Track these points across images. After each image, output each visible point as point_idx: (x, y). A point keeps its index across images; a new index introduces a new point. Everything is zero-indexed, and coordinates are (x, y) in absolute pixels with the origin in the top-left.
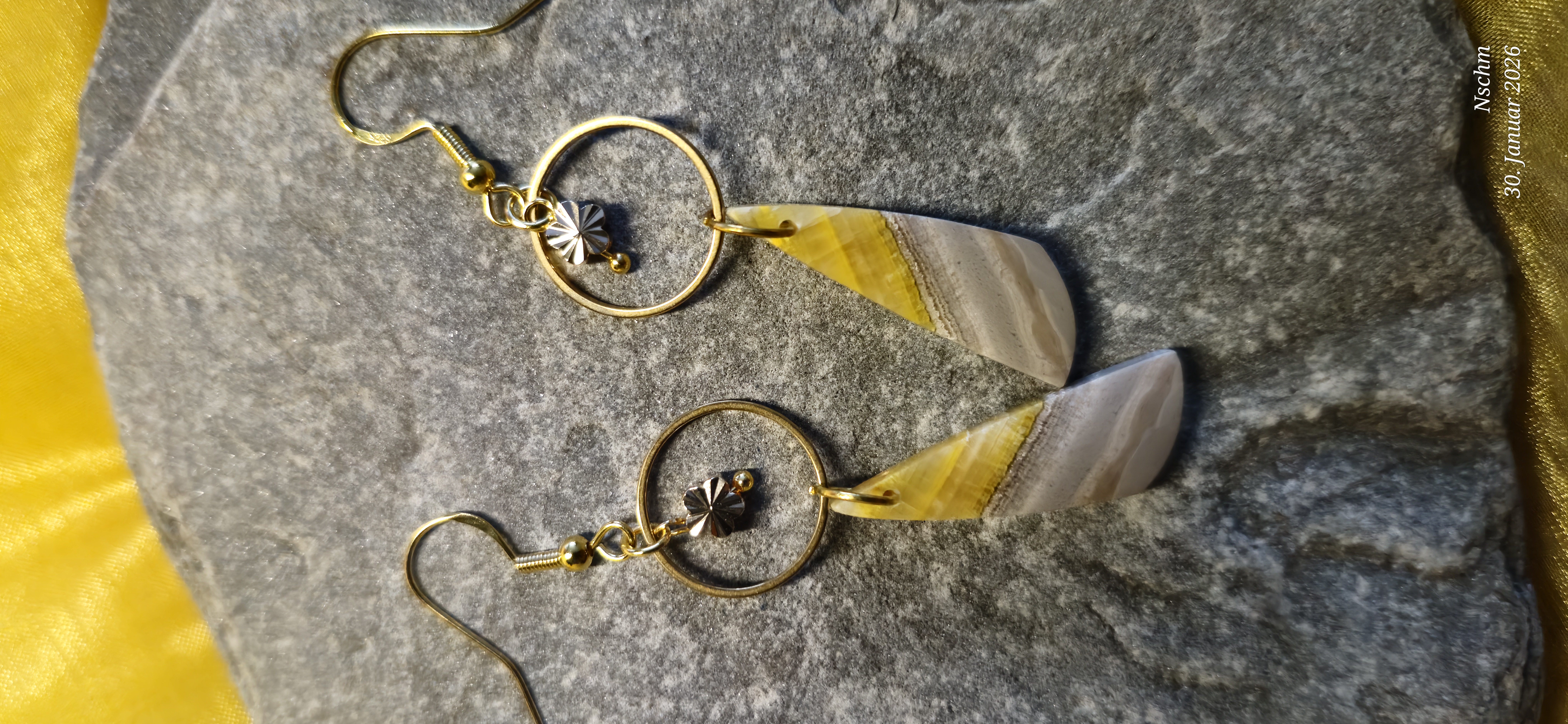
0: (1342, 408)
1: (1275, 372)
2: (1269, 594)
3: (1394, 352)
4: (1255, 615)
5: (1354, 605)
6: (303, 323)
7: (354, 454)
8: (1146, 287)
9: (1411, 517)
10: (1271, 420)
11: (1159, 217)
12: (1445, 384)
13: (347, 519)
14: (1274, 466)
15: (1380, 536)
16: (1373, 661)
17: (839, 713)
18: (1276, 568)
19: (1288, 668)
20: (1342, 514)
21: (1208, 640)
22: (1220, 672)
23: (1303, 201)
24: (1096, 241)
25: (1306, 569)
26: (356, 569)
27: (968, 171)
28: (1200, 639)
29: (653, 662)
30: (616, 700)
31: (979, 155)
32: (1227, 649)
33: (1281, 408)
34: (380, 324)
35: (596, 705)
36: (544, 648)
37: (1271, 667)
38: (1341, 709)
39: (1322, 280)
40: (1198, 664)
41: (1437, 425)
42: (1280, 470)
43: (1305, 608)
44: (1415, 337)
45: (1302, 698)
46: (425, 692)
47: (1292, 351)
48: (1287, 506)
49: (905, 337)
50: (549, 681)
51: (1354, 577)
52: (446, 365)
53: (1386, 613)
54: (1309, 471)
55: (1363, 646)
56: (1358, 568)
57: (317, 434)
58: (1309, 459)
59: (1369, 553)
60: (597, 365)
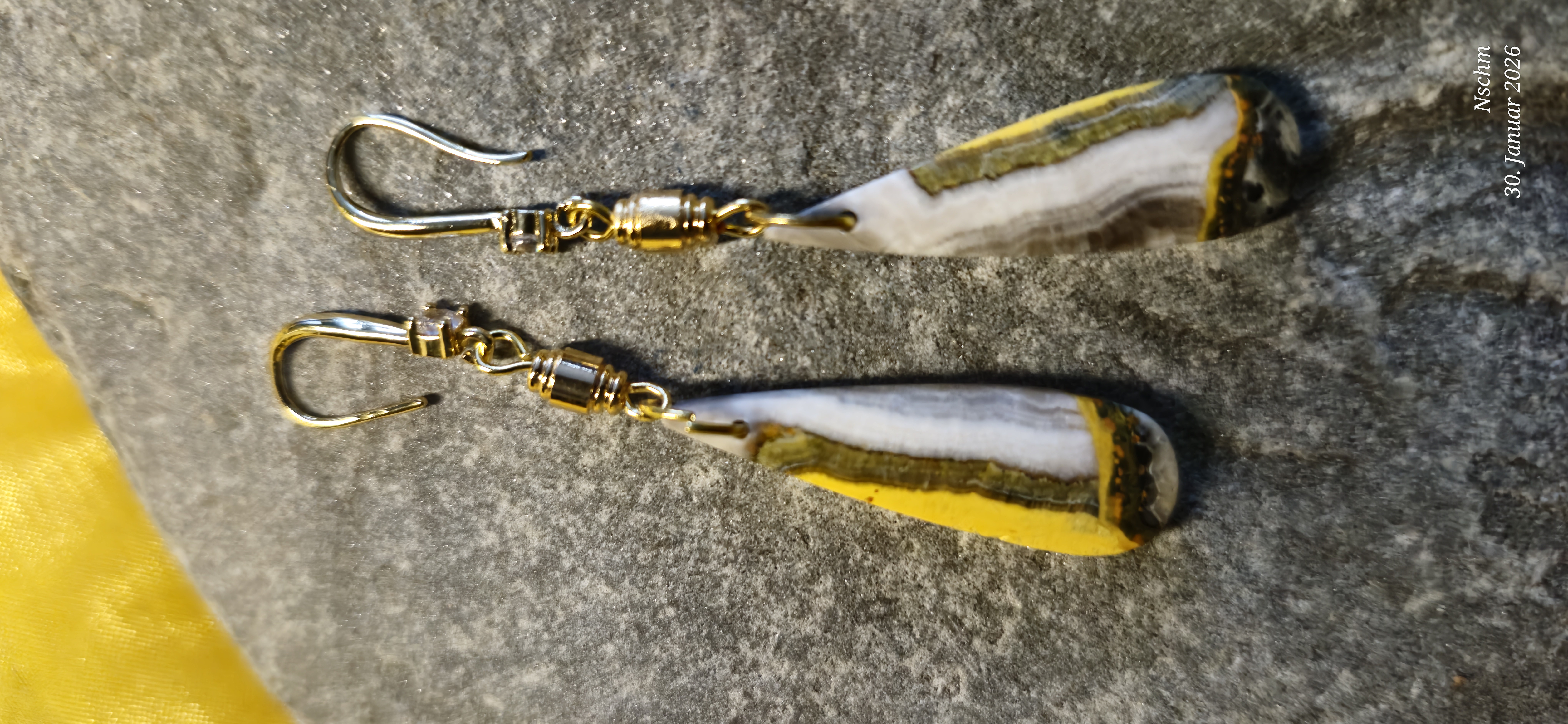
1: (1379, 41)
2: (1360, 338)
4: (1340, 366)
5: (1473, 352)
6: (113, 33)
7: (196, 195)
9: (1557, 235)
10: (1372, 108)
13: (199, 274)
14: (1374, 169)
15: (1513, 261)
16: (1493, 425)
17: (796, 493)
18: (1371, 304)
19: (1380, 434)
20: (1462, 233)
21: (1275, 399)
22: (1290, 438)
25: (1412, 306)
26: (218, 333)
28: (1265, 396)
29: (567, 437)
30: (527, 482)
32: (1301, 410)
33: (1386, 92)
34: (199, 28)
35: (505, 487)
36: (438, 422)
37: (1359, 432)
38: (1449, 485)
40: (1261, 428)
42: (1383, 175)
43: (1407, 357)
45: (1397, 470)
46: (312, 475)
47: (1404, 11)
48: (1390, 223)
50: (448, 460)
51: (1475, 315)
52: (279, 76)
53: (1515, 362)
54: (1421, 175)
55: (1482, 405)
56: (1481, 304)
57: (152, 171)
58: (1422, 159)
59: (1496, 283)
60: (464, 65)
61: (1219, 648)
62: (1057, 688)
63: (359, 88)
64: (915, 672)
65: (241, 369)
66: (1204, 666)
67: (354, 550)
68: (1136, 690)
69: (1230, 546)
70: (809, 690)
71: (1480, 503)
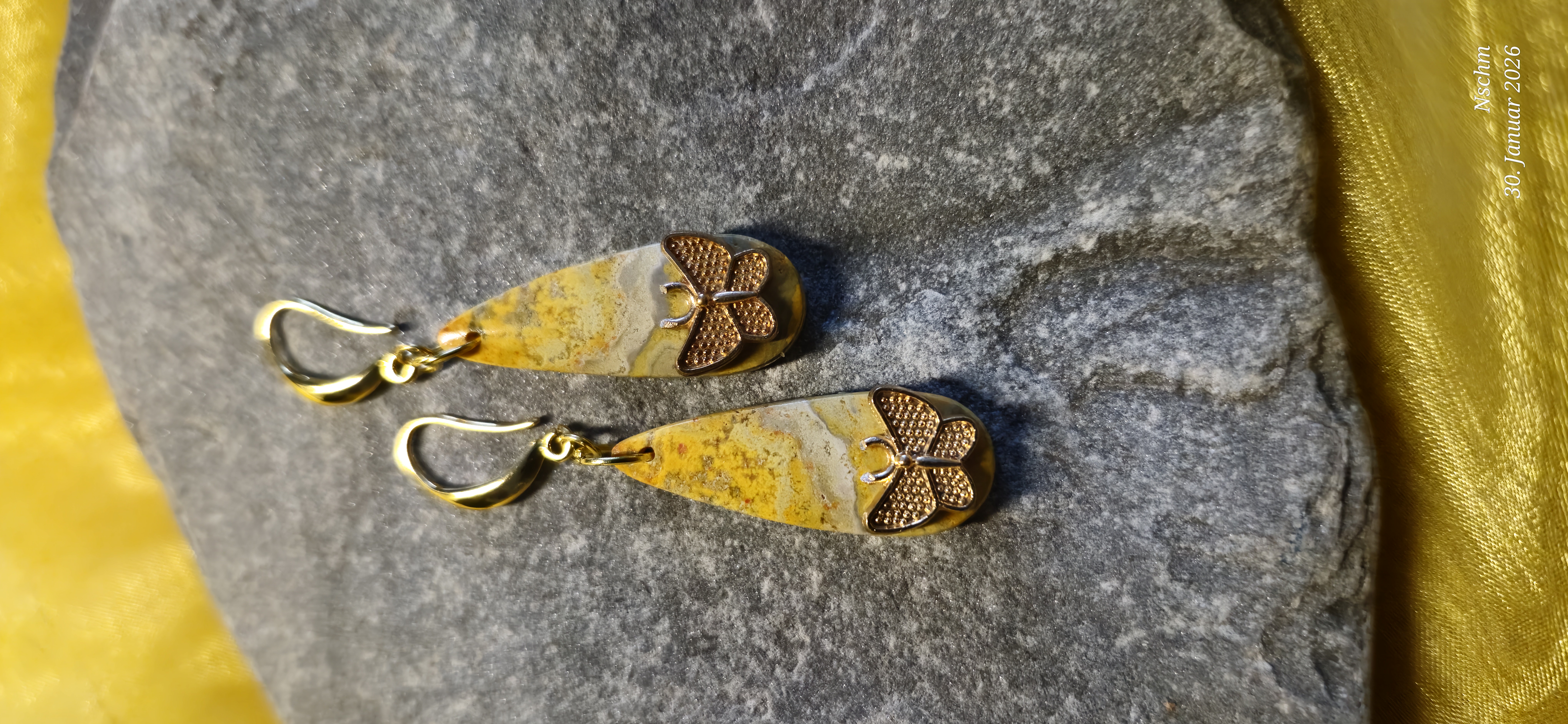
0: (1120, 236)
1: (1046, 207)
2: (1054, 427)
3: (1167, 173)
5: (1146, 434)
6: (193, 245)
8: (904, 136)
9: (1201, 341)
10: (1047, 255)
11: (908, 66)
12: (1227, 200)
13: (245, 408)
14: (1056, 299)
15: (1167, 363)
16: (1168, 491)
18: (1060, 401)
19: (1079, 502)
20: (1126, 343)
23: (1046, 30)
24: (850, 98)
25: (1096, 401)
26: (256, 451)
27: (720, 45)
30: (454, 551)
31: (730, 28)
33: (1055, 242)
34: (246, 239)
35: (440, 556)
38: (1138, 541)
39: (1080, 108)
41: (1226, 244)
42: (1062, 304)
43: (1096, 440)
44: (1189, 154)
45: (1095, 530)
46: (314, 553)
47: (1061, 183)
48: (1070, 339)
49: (677, 206)
50: (403, 537)
51: (1145, 406)
53: (1181, 441)
54: (1091, 302)
55: (1157, 475)
56: (1149, 397)
57: (216, 338)
58: (1091, 290)
59: (1159, 381)
60: (411, 256)
61: (964, 675)
62: (840, 709)
63: (346, 275)
64: (732, 695)
65: (270, 476)
66: (953, 690)
67: (343, 610)
68: (901, 709)
69: (967, 593)
70: (655, 709)
71: (1166, 554)
